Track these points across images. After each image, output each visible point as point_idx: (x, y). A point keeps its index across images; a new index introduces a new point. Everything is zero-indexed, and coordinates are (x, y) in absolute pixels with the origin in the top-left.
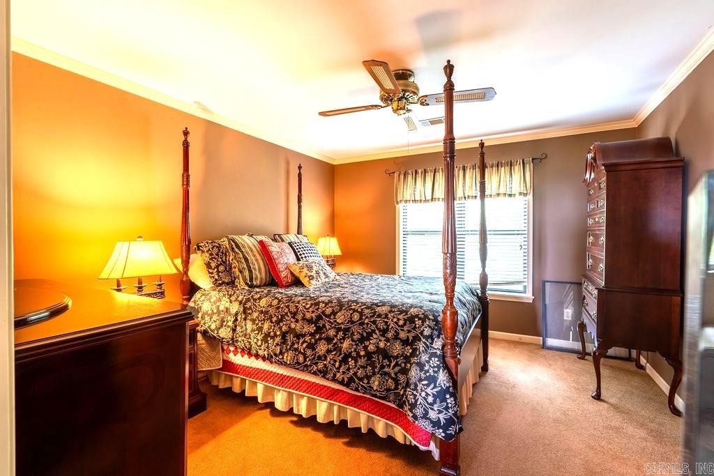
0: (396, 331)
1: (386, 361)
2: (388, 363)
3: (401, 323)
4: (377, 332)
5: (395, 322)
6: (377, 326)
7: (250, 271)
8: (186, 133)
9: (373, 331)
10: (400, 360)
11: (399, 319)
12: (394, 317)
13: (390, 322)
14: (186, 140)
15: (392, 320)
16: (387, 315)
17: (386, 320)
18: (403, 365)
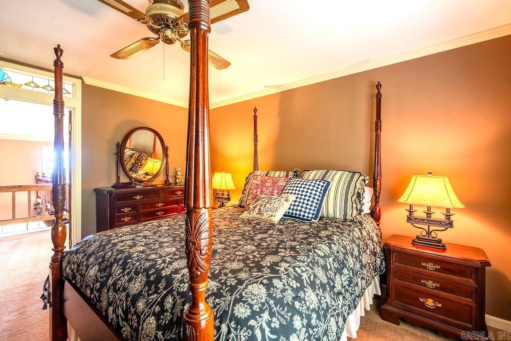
8: (255, 110)
14: (255, 113)
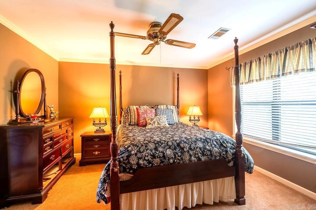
0: (141, 157)
1: (126, 158)
2: (125, 159)
3: (146, 158)
4: (138, 148)
5: (146, 155)
6: (141, 147)
7: (131, 119)
9: (138, 146)
10: (128, 166)
11: (147, 156)
12: (148, 153)
13: (145, 152)
15: (146, 153)
16: (148, 149)
17: (145, 150)
18: (127, 167)
